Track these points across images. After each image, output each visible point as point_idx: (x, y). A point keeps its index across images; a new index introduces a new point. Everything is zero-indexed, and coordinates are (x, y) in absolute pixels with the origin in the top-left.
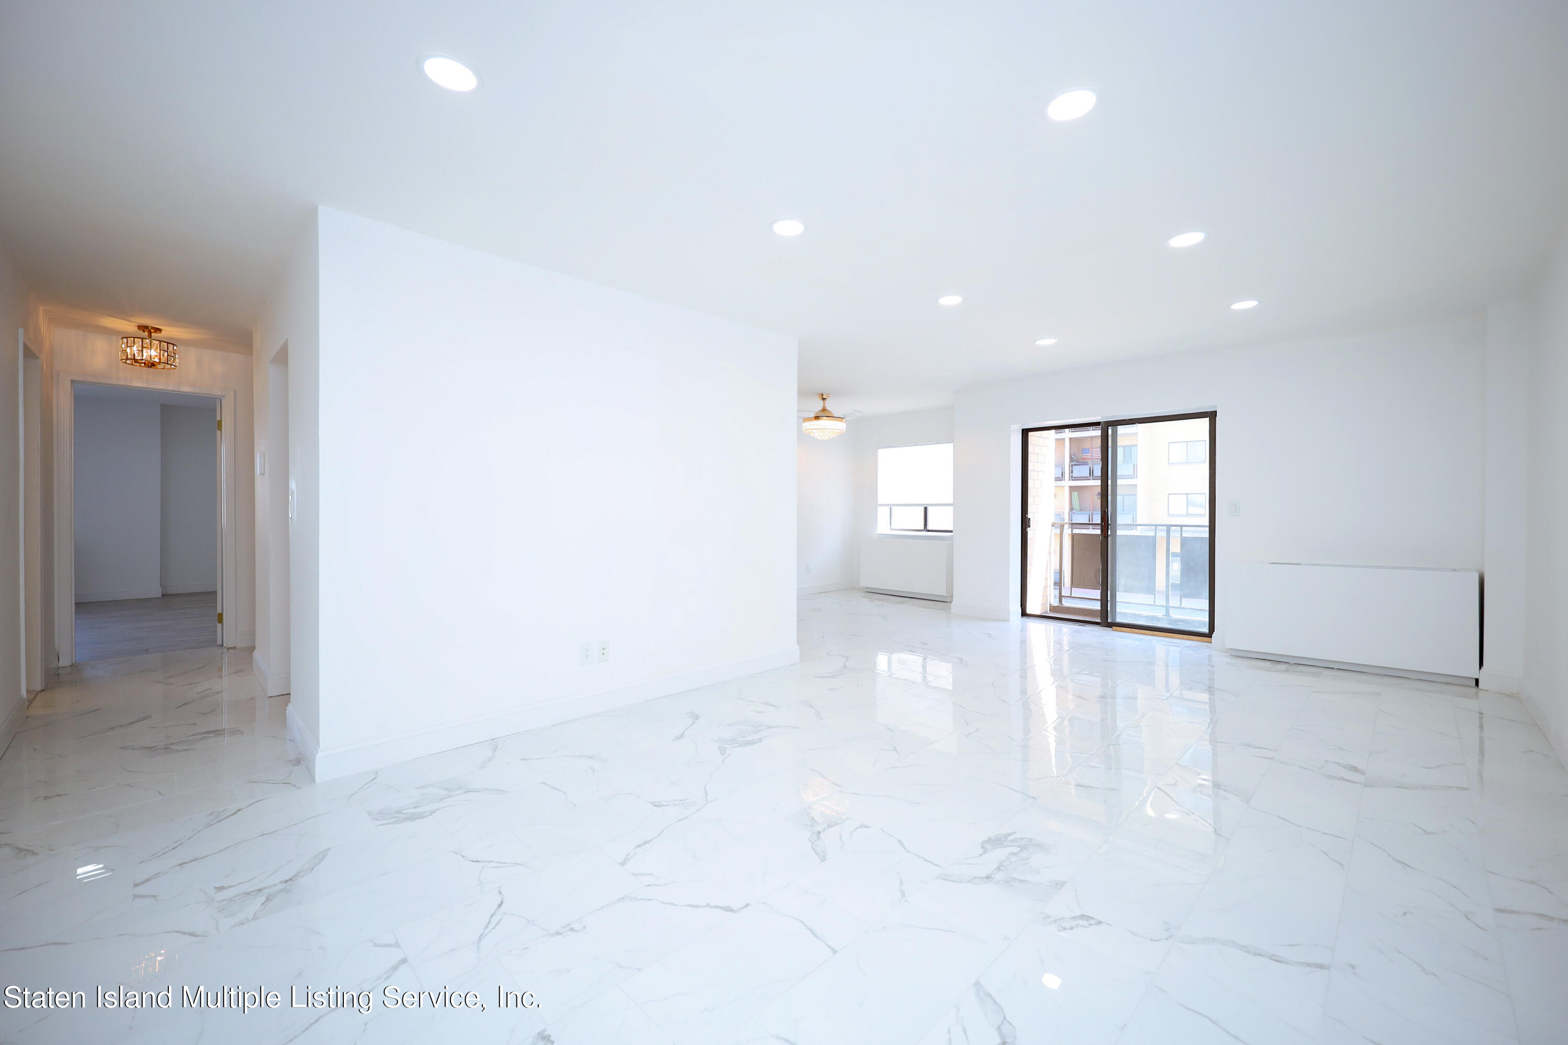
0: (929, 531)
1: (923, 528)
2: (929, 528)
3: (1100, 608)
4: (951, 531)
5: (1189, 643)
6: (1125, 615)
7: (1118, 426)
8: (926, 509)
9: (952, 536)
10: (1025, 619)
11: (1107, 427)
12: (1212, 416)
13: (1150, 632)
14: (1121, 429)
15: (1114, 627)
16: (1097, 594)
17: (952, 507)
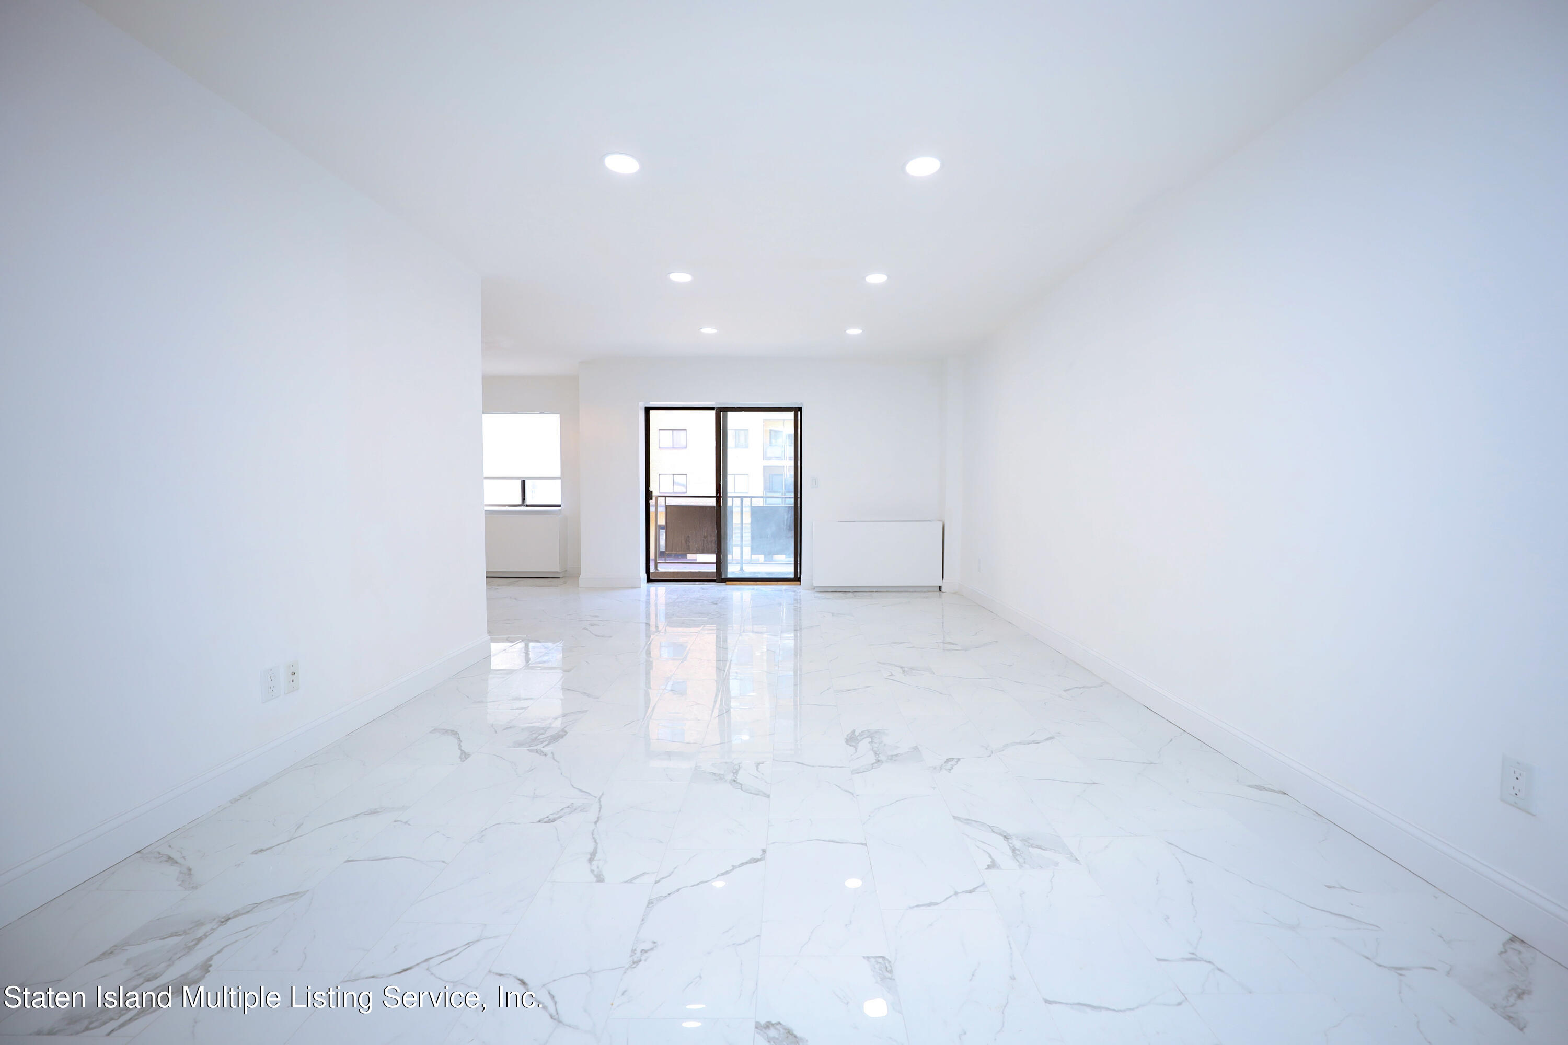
0: (527, 506)
1: (520, 503)
2: (528, 502)
3: (715, 570)
4: (559, 506)
5: (784, 587)
6: (733, 573)
7: (728, 412)
8: (524, 483)
9: (560, 510)
10: (651, 584)
11: (721, 412)
12: (798, 410)
13: (738, 582)
14: (730, 414)
15: (727, 582)
16: (712, 558)
17: (560, 481)
